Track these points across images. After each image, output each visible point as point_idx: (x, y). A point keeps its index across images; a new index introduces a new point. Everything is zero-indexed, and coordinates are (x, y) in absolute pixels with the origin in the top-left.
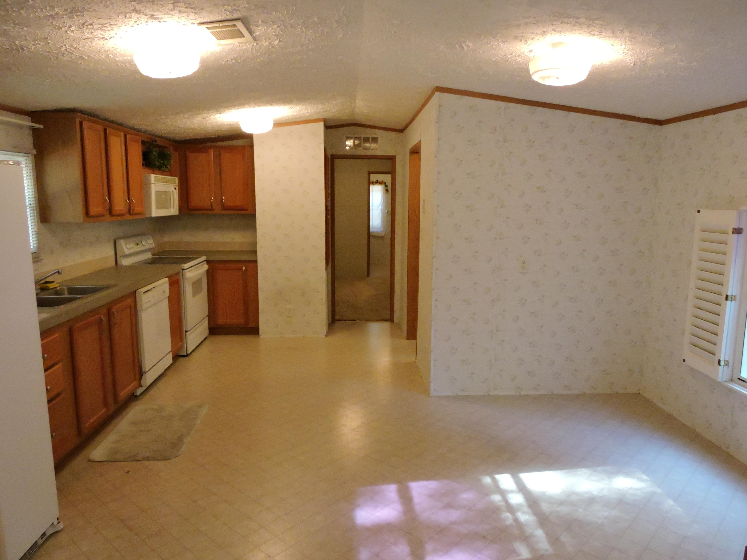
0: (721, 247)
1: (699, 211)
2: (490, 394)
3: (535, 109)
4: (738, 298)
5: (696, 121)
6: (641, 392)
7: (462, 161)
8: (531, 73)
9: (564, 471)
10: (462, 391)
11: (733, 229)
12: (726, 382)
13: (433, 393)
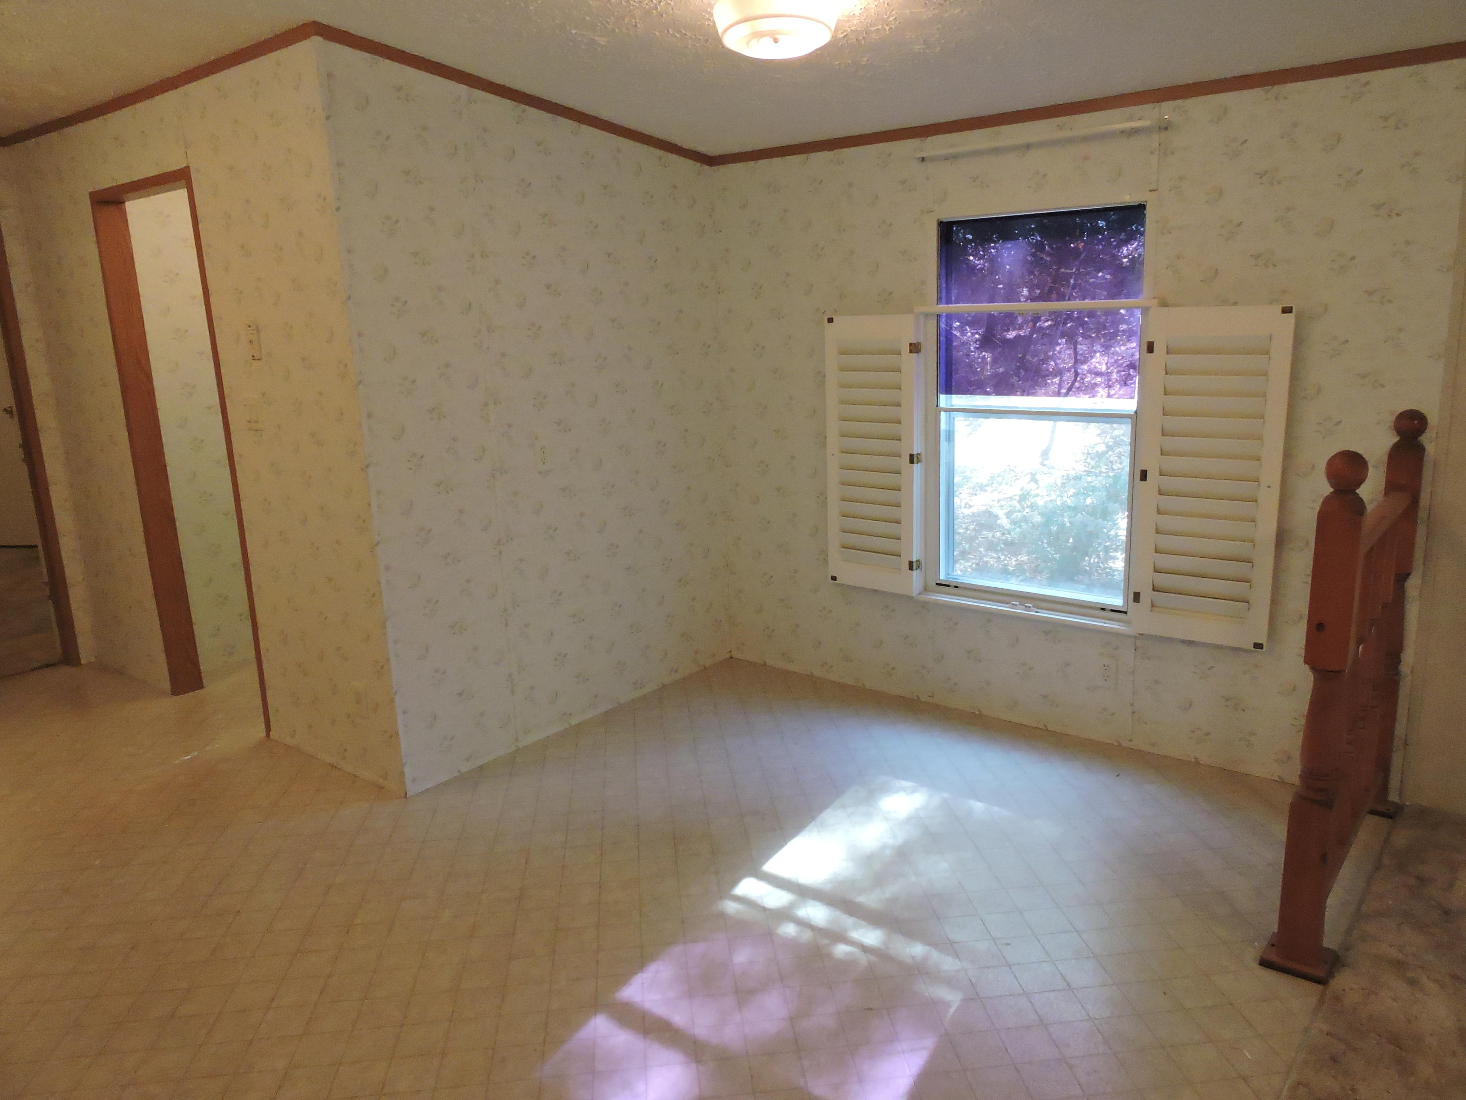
0: (889, 377)
1: (830, 320)
2: (521, 745)
3: (524, 111)
4: (923, 458)
5: (794, 160)
6: (735, 654)
7: (397, 221)
8: (720, 32)
9: (808, 828)
10: (467, 760)
11: (911, 344)
12: (920, 594)
13: (412, 789)
